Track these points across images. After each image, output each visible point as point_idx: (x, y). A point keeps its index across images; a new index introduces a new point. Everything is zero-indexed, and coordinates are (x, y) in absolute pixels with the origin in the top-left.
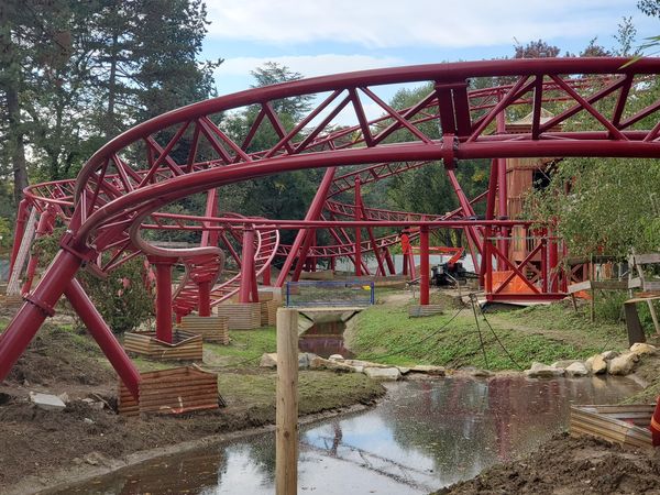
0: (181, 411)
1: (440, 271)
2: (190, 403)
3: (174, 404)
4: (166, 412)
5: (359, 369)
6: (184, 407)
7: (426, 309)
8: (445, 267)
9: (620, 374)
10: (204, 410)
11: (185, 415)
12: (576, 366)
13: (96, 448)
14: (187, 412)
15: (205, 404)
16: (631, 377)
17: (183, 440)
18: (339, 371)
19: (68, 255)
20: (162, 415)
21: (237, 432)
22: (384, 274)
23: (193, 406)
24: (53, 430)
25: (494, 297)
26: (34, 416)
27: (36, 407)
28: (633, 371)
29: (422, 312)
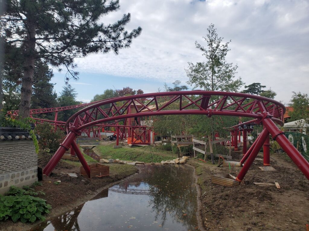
0: (101, 176)
1: (112, 137)
2: (103, 174)
3: (99, 174)
4: (97, 177)
5: (125, 163)
6: (101, 175)
7: (118, 147)
8: (113, 136)
9: (183, 164)
10: (106, 176)
11: (102, 178)
12: (172, 162)
13: (89, 189)
14: (103, 177)
15: (106, 174)
16: (186, 164)
17: (106, 185)
18: (121, 163)
19: (73, 133)
20: (96, 178)
21: (116, 182)
22: (95, 137)
23: (103, 175)
24: (77, 184)
25: (134, 144)
26: (71, 180)
27: (70, 177)
28: (186, 163)
29: (117, 147)
